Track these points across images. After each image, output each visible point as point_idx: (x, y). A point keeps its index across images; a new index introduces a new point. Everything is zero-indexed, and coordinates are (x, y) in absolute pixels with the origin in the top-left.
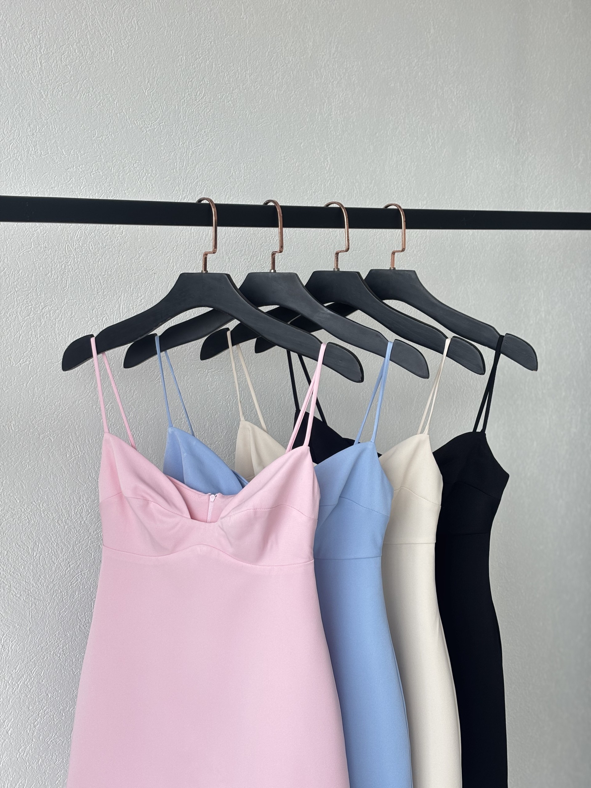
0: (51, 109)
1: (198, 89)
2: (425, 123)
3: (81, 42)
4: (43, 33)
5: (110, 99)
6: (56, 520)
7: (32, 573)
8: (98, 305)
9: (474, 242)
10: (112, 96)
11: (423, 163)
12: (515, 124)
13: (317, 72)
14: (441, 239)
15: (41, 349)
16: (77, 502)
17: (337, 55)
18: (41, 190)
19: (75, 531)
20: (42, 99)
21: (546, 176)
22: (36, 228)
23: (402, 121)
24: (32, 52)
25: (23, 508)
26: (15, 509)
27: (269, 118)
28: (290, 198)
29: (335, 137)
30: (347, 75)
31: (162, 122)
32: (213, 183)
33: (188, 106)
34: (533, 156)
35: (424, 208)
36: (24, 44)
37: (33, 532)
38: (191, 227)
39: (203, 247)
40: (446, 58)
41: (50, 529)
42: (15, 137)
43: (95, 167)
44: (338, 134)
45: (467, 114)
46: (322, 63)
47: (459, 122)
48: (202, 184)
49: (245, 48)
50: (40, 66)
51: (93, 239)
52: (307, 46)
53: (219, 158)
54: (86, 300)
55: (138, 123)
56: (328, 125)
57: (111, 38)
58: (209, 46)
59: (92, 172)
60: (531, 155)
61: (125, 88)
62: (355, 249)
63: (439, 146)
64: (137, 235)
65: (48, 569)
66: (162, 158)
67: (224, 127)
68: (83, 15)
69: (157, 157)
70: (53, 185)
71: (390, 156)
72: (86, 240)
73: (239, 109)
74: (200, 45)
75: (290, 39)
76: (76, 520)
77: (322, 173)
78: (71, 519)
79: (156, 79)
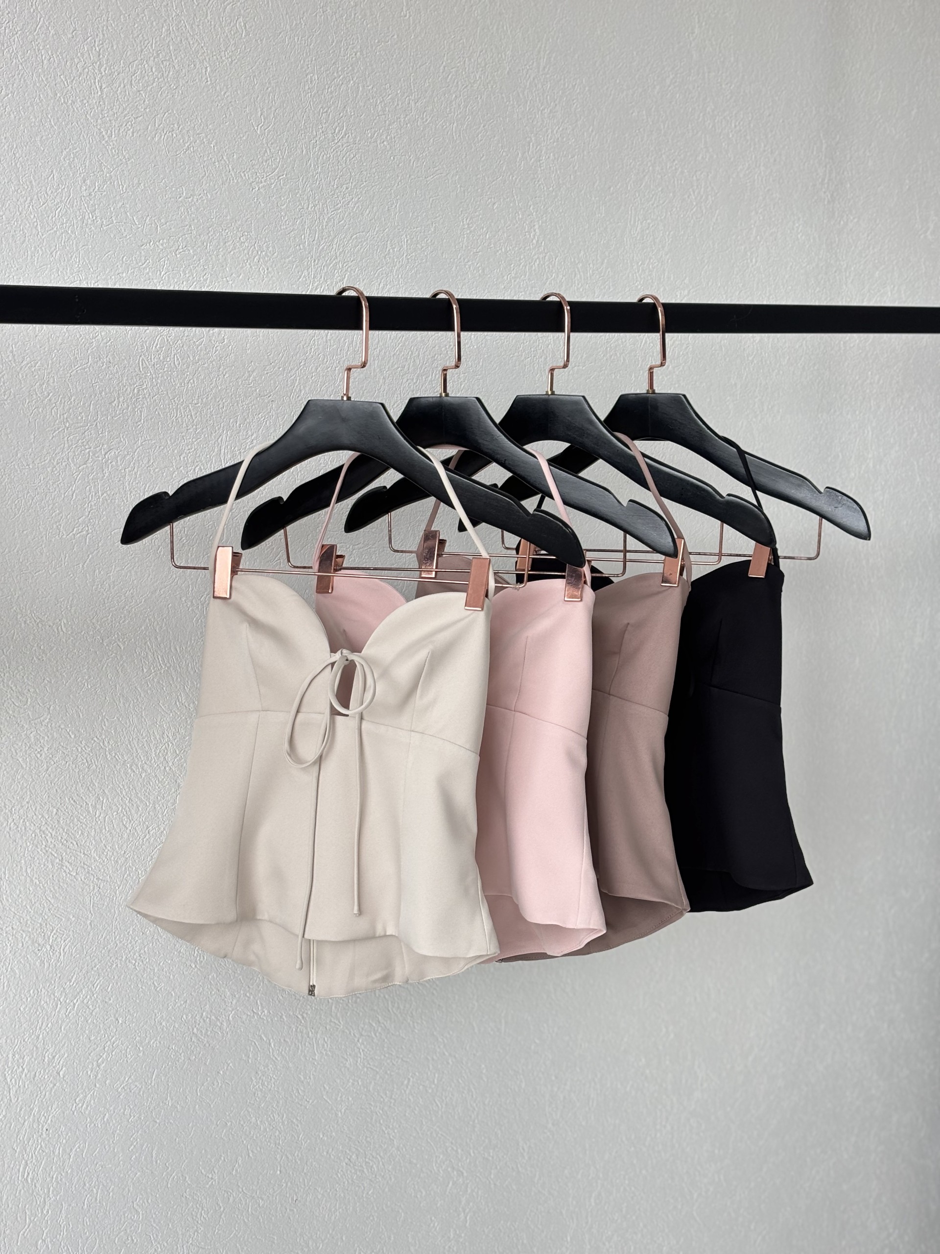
0: (116, 157)
1: (336, 124)
2: (686, 171)
3: (161, 55)
4: (104, 44)
5: (204, 140)
6: (128, 765)
7: (93, 841)
8: (187, 448)
9: (763, 353)
10: (207, 137)
11: (682, 232)
12: (827, 171)
13: (519, 95)
14: (712, 347)
15: (104, 513)
16: (160, 739)
17: (549, 70)
18: (103, 277)
19: (157, 782)
20: (104, 142)
21: (876, 250)
22: (95, 334)
23: (651, 168)
24: (88, 73)
25: (79, 746)
26: (68, 747)
27: (444, 166)
28: (477, 288)
29: (546, 194)
30: (565, 99)
31: (281, 174)
32: (360, 265)
33: (321, 150)
34: (856, 220)
35: (684, 301)
36: (75, 60)
37: (94, 781)
38: (326, 331)
39: (345, 360)
40: (718, 72)
41: (119, 777)
42: (64, 198)
43: (182, 243)
44: (551, 189)
45: (752, 155)
46: (527, 82)
47: (739, 170)
48: (343, 266)
49: (408, 62)
50: (99, 93)
51: (179, 351)
52: (504, 56)
53: (369, 228)
54: (170, 440)
55: (247, 175)
56: (536, 176)
57: (205, 49)
58: (354, 59)
59: (177, 250)
60: (852, 218)
61: (227, 124)
62: (577, 364)
63: (708, 207)
64: (245, 344)
65: (117, 836)
66: (282, 227)
67: (376, 180)
68: (163, 15)
69: (275, 227)
70: (120, 271)
71: (632, 222)
72: (169, 352)
73: (399, 152)
74: (340, 57)
75: (476, 46)
76: (158, 765)
77: (527, 248)
78: (150, 764)
79: (273, 109)
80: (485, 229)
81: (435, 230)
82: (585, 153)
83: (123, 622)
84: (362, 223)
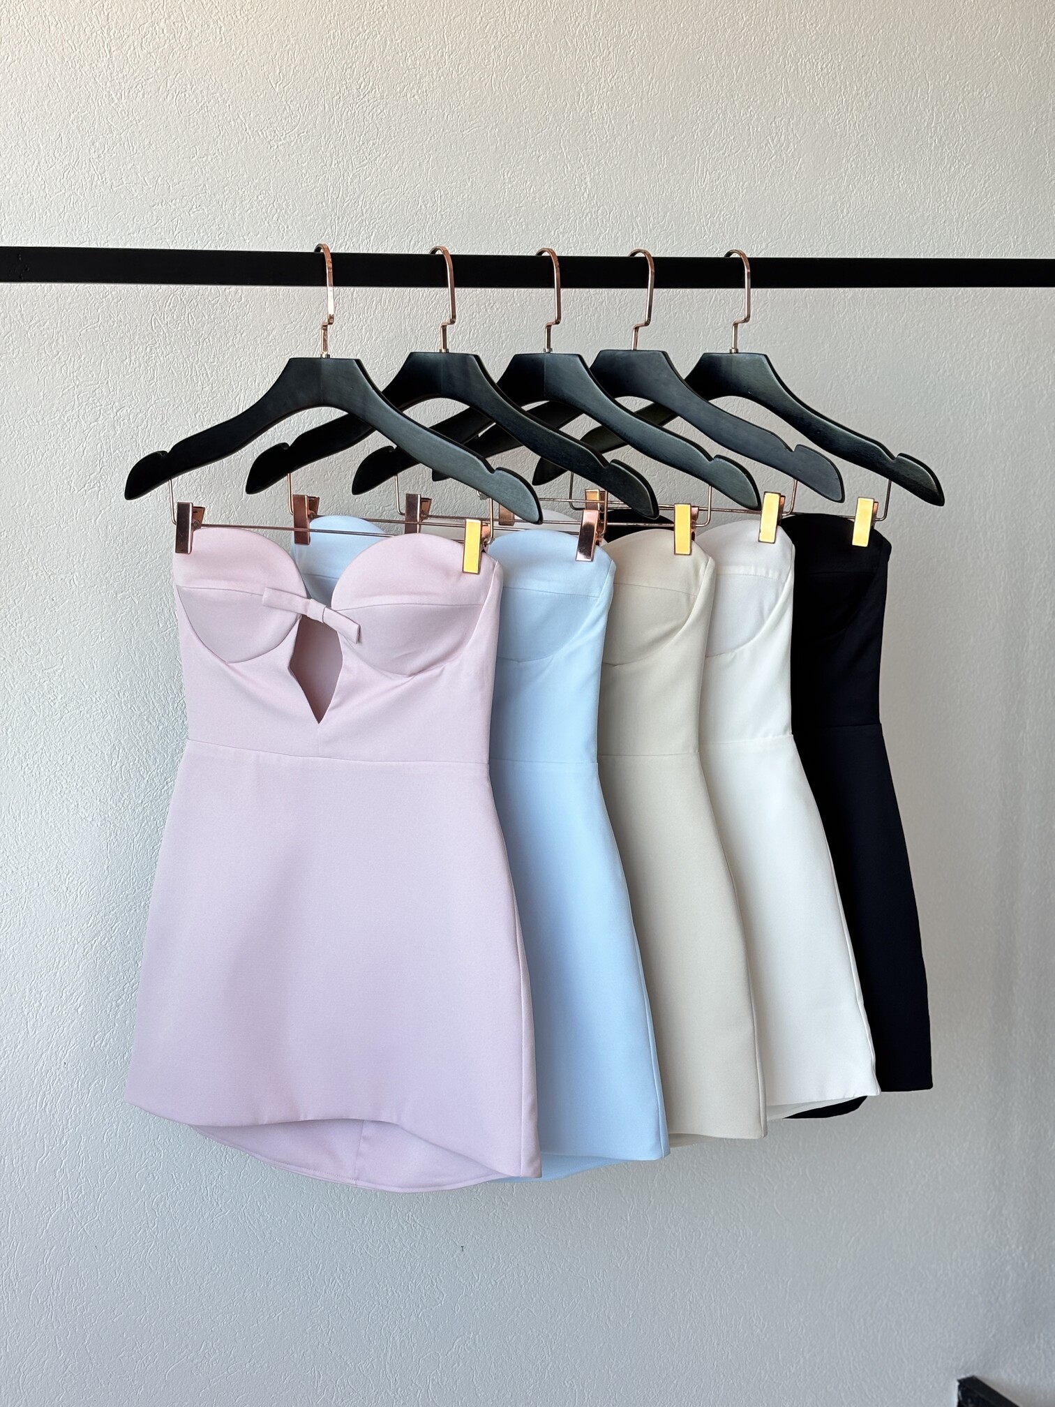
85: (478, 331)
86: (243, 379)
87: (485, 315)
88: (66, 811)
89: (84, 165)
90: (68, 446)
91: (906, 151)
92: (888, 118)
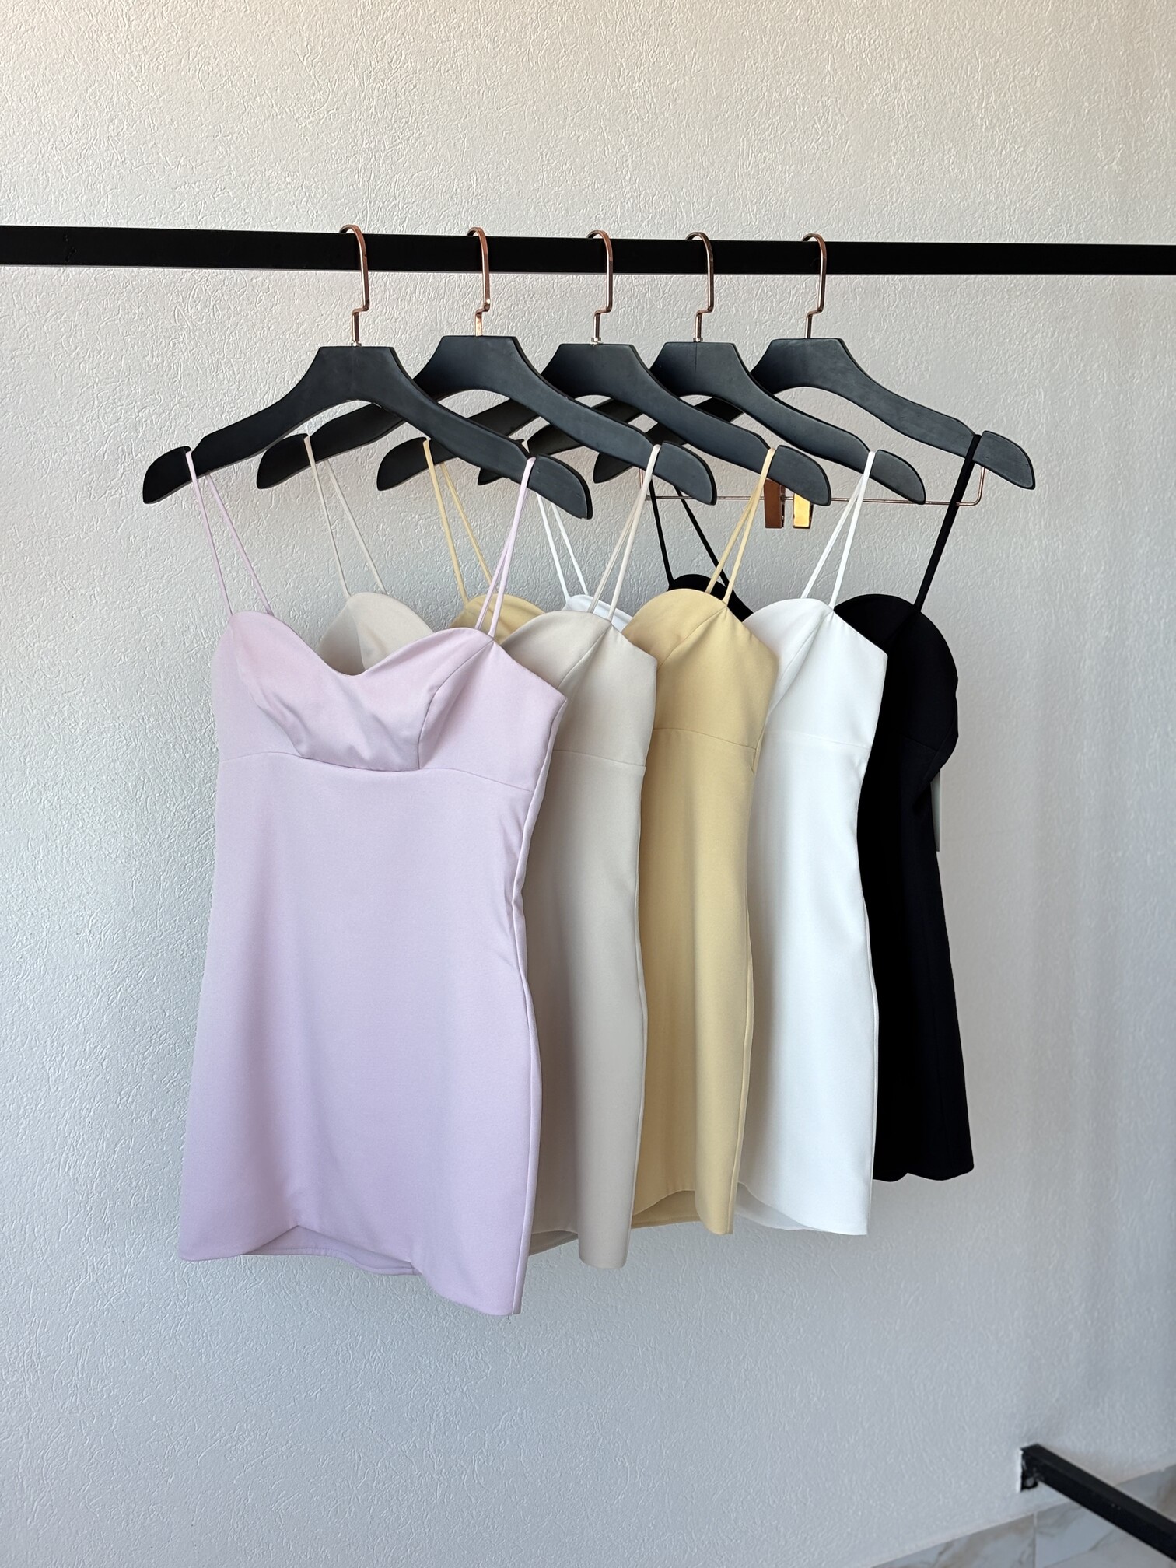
80: (568, 165)
81: (509, 167)
82: (687, 78)
83: (163, 591)
84: (424, 160)
85: (517, 324)
86: (271, 376)
87: (524, 307)
88: (88, 847)
89: (102, 144)
90: (87, 450)
91: (956, 133)
92: (937, 99)
